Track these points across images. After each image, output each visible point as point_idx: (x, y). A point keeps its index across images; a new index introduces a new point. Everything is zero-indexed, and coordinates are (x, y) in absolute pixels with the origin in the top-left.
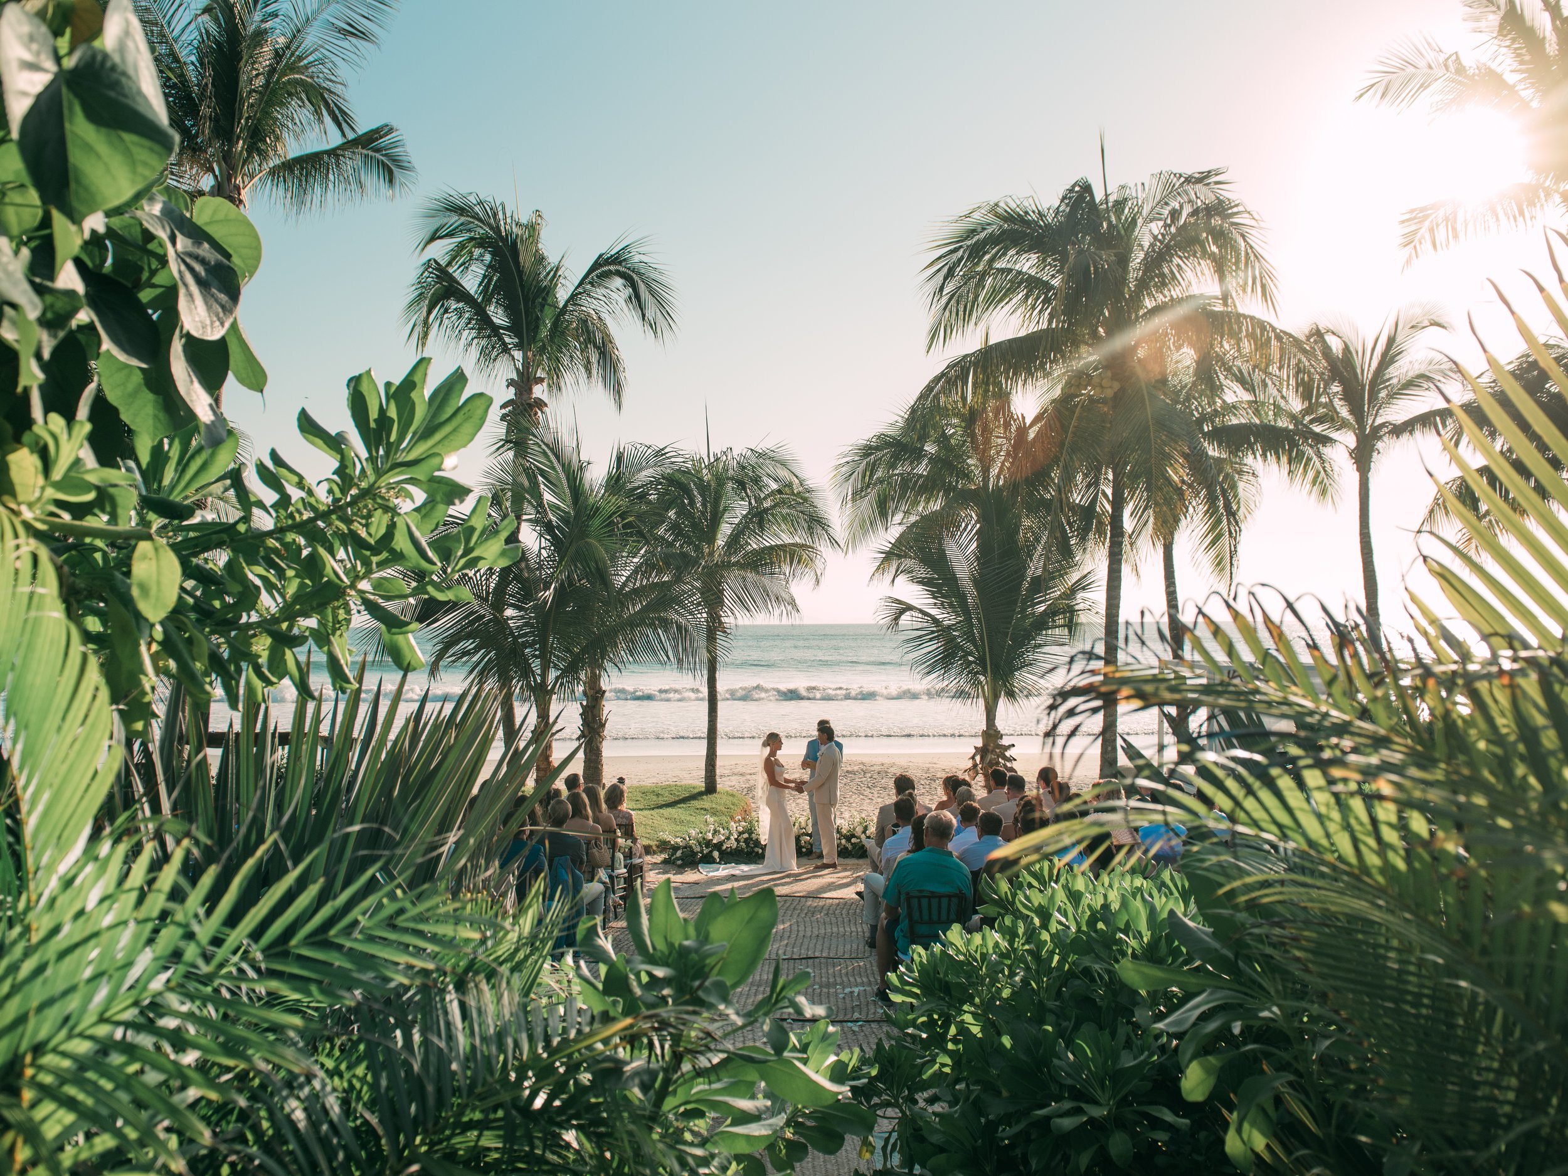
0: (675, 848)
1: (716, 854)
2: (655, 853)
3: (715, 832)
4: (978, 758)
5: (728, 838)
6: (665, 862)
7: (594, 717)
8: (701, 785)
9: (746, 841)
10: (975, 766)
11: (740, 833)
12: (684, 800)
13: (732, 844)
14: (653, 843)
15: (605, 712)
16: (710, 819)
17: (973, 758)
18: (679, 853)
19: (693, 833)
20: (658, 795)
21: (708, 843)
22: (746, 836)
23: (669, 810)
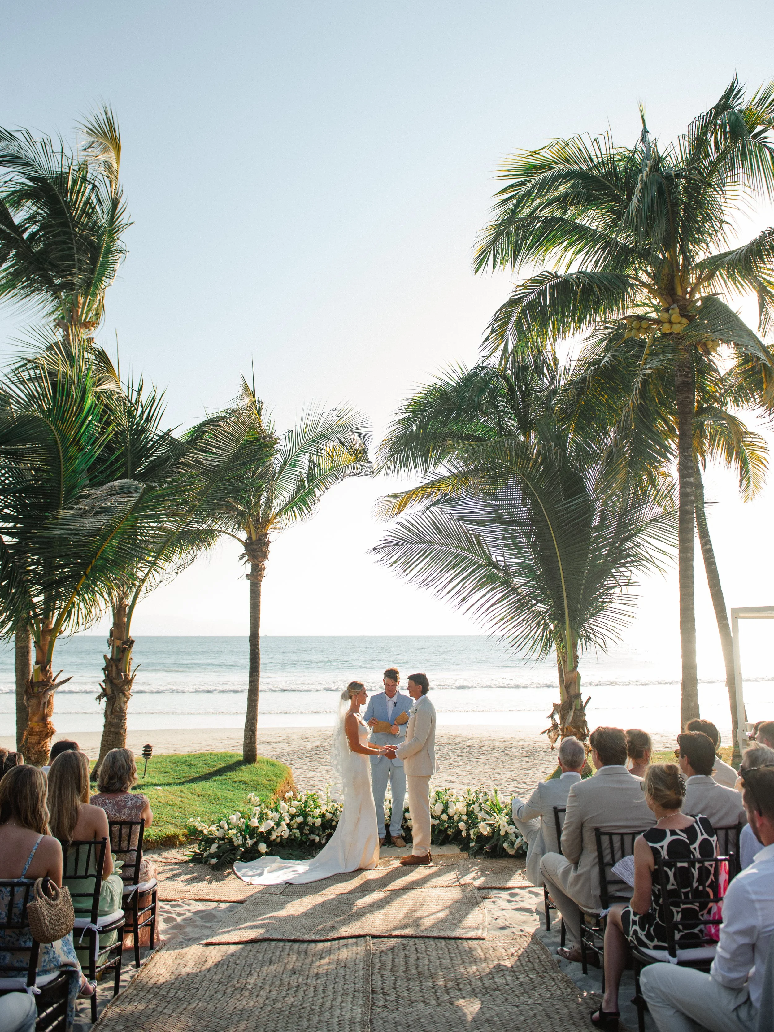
0: (209, 841)
1: (263, 847)
2: (182, 845)
3: (263, 817)
4: (557, 718)
5: (278, 824)
6: (197, 859)
7: (119, 672)
8: (240, 752)
9: (301, 826)
10: (555, 726)
11: (293, 817)
12: (220, 772)
13: (284, 831)
14: (180, 832)
15: (132, 668)
16: (254, 797)
17: (552, 716)
18: (214, 848)
19: (234, 818)
20: (190, 765)
21: (252, 832)
22: (300, 819)
23: (202, 784)
